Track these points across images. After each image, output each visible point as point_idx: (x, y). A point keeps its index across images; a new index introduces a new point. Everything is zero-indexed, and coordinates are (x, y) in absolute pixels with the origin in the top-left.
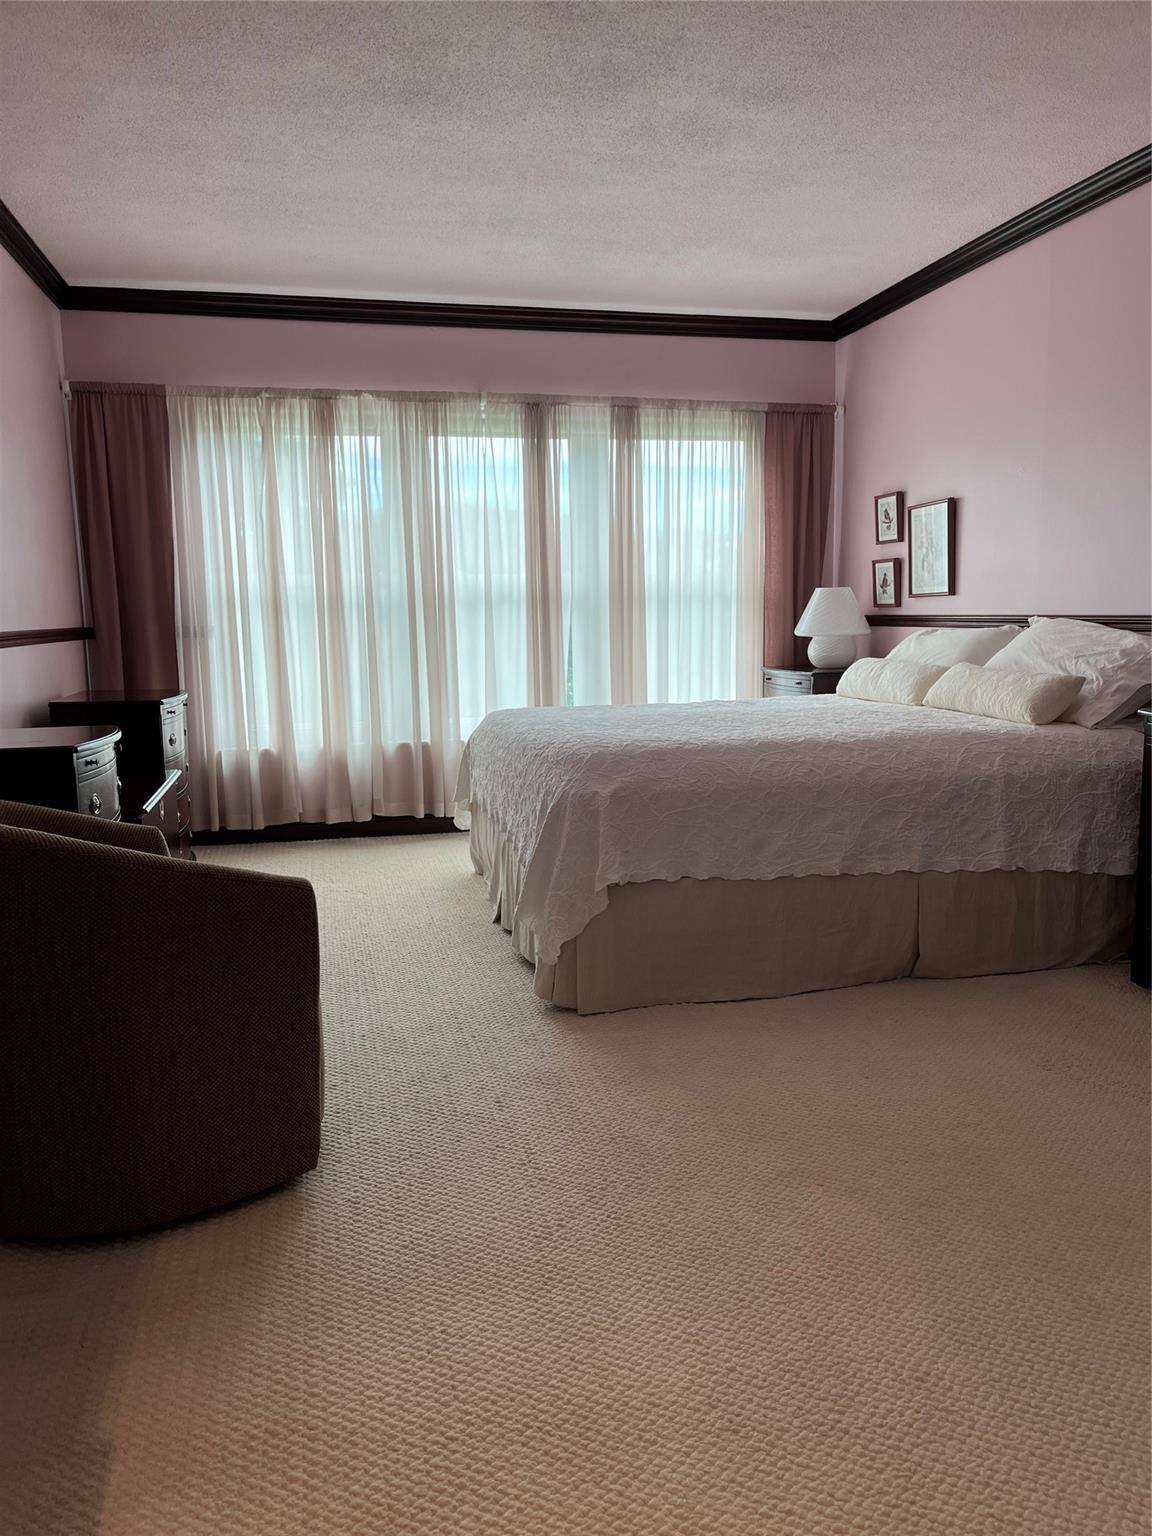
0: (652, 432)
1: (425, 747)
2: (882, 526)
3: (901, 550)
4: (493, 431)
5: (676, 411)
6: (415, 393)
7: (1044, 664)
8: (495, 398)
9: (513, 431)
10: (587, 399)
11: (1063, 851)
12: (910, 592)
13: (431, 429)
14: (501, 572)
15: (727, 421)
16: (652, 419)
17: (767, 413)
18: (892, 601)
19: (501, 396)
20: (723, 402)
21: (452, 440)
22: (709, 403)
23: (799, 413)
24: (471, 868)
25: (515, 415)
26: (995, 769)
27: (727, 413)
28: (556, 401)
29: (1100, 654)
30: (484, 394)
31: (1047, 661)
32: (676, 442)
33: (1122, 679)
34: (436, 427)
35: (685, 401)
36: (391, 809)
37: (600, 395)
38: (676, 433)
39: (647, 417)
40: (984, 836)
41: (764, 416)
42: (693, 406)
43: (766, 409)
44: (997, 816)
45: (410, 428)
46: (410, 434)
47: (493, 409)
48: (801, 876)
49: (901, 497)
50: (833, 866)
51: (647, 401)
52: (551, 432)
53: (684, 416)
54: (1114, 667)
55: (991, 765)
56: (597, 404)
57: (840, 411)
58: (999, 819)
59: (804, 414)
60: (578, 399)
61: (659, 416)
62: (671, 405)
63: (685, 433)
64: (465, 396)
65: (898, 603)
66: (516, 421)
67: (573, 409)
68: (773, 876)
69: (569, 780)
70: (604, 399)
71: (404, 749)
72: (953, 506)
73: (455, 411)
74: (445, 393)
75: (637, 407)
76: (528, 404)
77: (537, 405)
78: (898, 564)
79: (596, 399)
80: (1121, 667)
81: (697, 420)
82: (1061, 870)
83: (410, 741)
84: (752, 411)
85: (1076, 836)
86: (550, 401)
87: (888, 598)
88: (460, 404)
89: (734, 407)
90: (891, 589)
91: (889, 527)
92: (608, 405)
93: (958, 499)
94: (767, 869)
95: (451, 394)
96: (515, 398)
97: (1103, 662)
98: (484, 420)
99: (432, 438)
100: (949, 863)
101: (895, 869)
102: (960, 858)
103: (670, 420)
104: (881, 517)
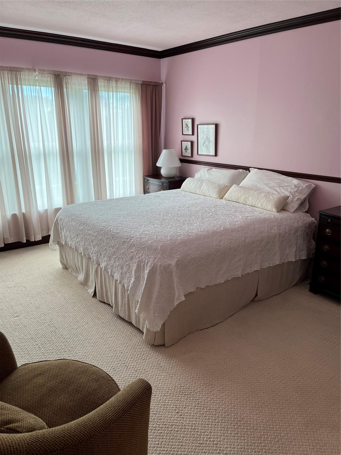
0: (103, 89)
1: (23, 214)
2: (185, 129)
3: (194, 138)
4: (41, 85)
5: (111, 81)
6: (7, 67)
7: (267, 188)
8: (42, 71)
9: (49, 85)
10: (78, 74)
11: (292, 255)
12: (198, 153)
13: (15, 82)
14: (48, 142)
15: (128, 86)
16: (103, 84)
17: (141, 84)
18: (190, 155)
19: (44, 70)
20: (127, 79)
21: (24, 87)
22: (122, 79)
23: (152, 85)
24: (60, 266)
25: (50, 79)
26: (276, 231)
27: (128, 84)
28: (66, 74)
29: (287, 186)
30: (37, 69)
31: (268, 187)
32: (111, 93)
33: (297, 196)
34: (16, 81)
35: (114, 78)
36: (11, 240)
37: (83, 73)
38: (111, 90)
39: (101, 83)
40: (274, 254)
41: (140, 85)
42: (117, 80)
43: (141, 83)
44: (277, 247)
45: (6, 82)
46: (6, 84)
47: (41, 76)
48: (230, 279)
49: (193, 120)
50: (239, 274)
51: (101, 77)
52: (65, 86)
53: (114, 84)
54: (294, 191)
55: (275, 230)
56: (82, 77)
57: (164, 85)
58: (278, 248)
59: (153, 85)
60: (75, 74)
61: (105, 83)
62: (109, 79)
63: (114, 90)
64: (29, 70)
65: (192, 156)
66: (50, 81)
67: (73, 78)
68: (223, 282)
69: (155, 258)
70: (85, 75)
71: (14, 216)
72: (217, 126)
73: (25, 76)
74: (20, 68)
75: (97, 79)
76: (55, 75)
77: (59, 75)
78: (192, 143)
79: (82, 75)
80: (296, 191)
81: (118, 85)
82: (291, 261)
83: (17, 212)
84: (137, 83)
85: (294, 249)
86: (64, 74)
87: (188, 153)
88: (26, 73)
89: (131, 82)
90: (189, 151)
91: (188, 130)
92: (86, 77)
93: (218, 124)
94: (221, 280)
95: (23, 69)
96: (49, 72)
97: (289, 190)
98: (37, 80)
99: (15, 86)
100: (266, 265)
101: (253, 270)
102: (268, 262)
103: (109, 84)
104: (184, 126)
